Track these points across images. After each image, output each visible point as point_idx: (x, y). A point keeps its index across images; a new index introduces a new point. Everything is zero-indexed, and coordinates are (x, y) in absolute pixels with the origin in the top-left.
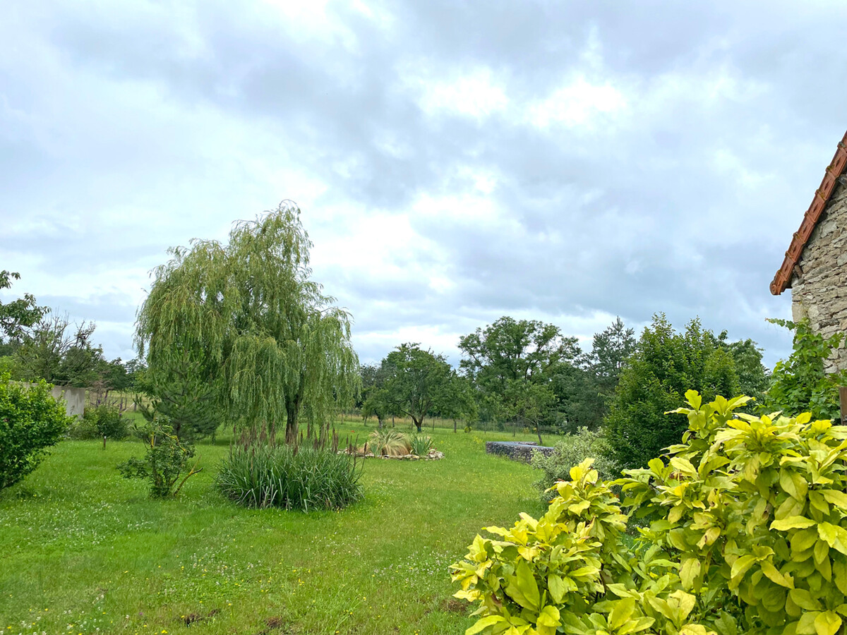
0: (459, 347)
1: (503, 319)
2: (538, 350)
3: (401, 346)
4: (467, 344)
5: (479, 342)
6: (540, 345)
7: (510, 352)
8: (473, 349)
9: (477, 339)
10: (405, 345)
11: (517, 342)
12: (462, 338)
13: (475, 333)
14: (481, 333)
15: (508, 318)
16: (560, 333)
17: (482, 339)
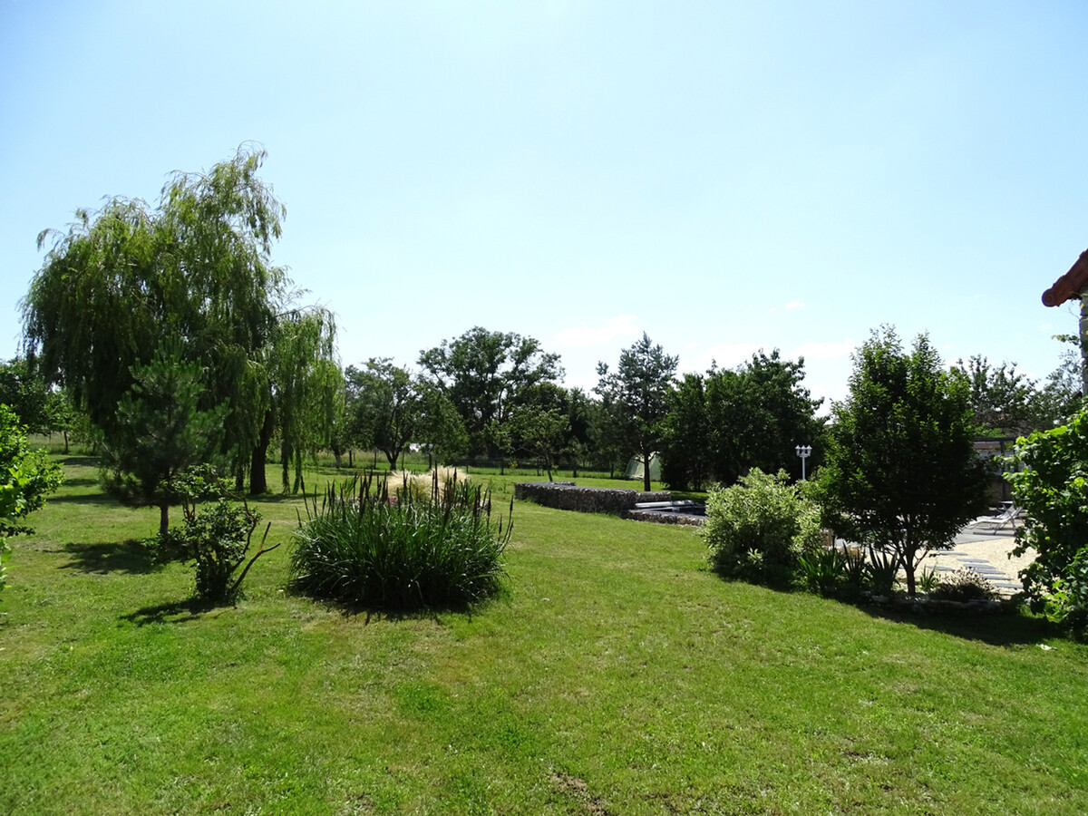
0: (418, 363)
1: (474, 330)
2: (516, 369)
3: (368, 361)
4: (429, 360)
5: (444, 358)
6: (518, 362)
7: (481, 371)
8: (436, 366)
9: (442, 353)
10: (374, 360)
11: (491, 360)
12: (422, 352)
13: (439, 347)
14: (447, 347)
15: (482, 330)
16: (539, 347)
17: (448, 353)
